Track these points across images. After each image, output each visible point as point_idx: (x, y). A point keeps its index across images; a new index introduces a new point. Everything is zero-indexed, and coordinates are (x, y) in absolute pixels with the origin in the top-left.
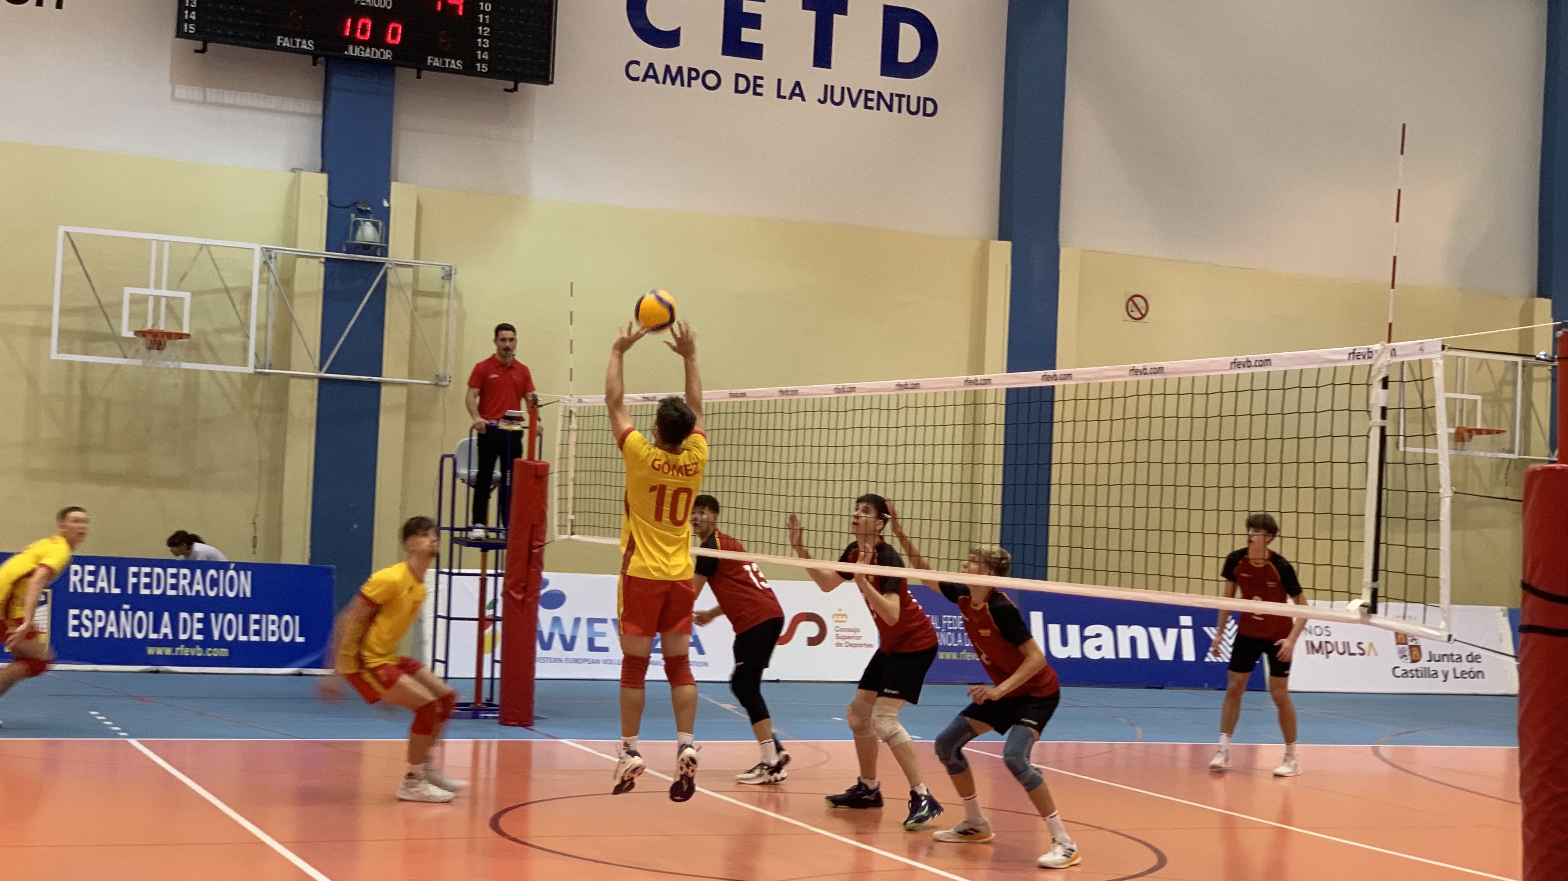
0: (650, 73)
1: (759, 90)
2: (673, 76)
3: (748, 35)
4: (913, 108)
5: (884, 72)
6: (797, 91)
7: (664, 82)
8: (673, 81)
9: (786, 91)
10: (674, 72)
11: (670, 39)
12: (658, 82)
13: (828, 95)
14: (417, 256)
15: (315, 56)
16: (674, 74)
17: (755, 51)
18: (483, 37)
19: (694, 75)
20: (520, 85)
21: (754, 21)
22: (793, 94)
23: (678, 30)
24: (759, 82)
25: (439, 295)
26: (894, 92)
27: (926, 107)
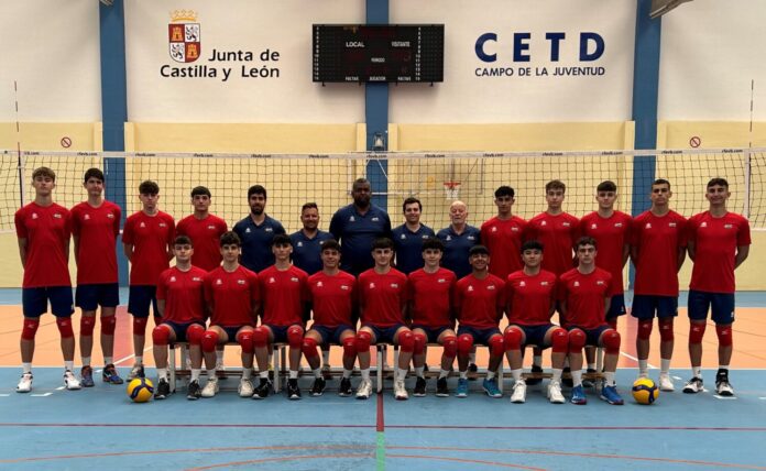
0: (485, 73)
1: (529, 73)
2: (494, 72)
3: (524, 53)
4: (594, 73)
5: (581, 59)
6: (545, 72)
7: (491, 75)
8: (494, 74)
9: (540, 72)
10: (494, 70)
11: (493, 58)
12: (488, 75)
13: (557, 72)
14: (399, 147)
15: (360, 82)
17: (527, 58)
18: (418, 67)
19: (502, 71)
20: (434, 83)
21: (526, 47)
22: (543, 73)
23: (496, 54)
24: (529, 70)
26: (586, 67)
27: (600, 71)
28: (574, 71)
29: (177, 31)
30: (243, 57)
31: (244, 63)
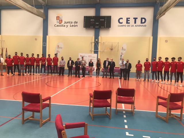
0: (120, 26)
2: (122, 26)
6: (133, 26)
11: (122, 23)
13: (136, 26)
15: (93, 28)
17: (129, 23)
18: (105, 25)
19: (124, 26)
26: (142, 25)
27: (145, 26)
28: (139, 26)
29: (58, 18)
30: (70, 23)
31: (71, 24)
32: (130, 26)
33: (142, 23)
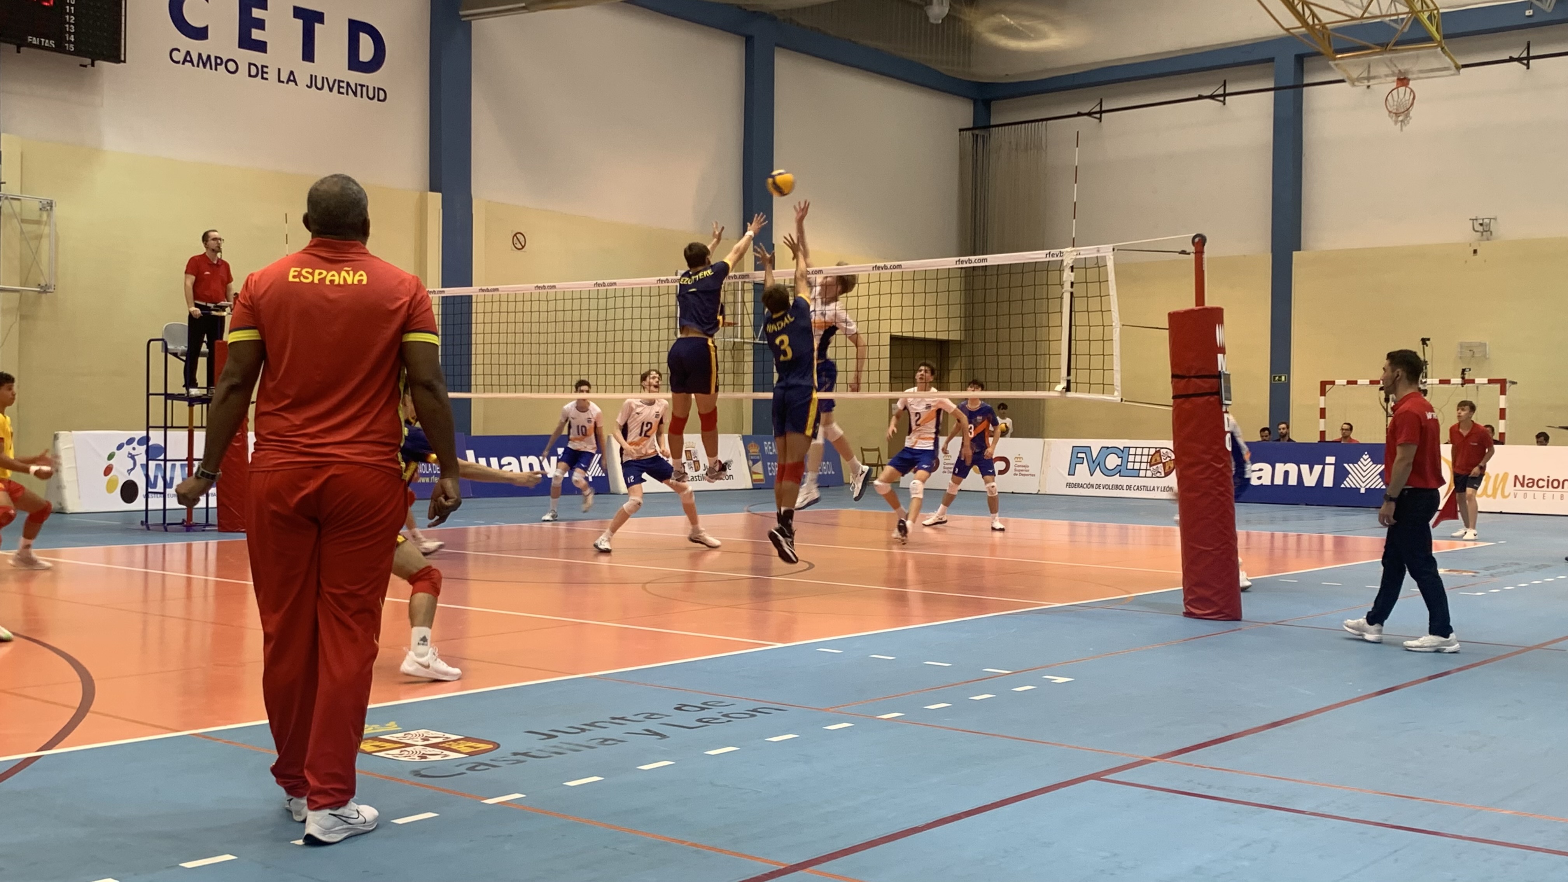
1: (265, 75)
2: (205, 62)
3: (256, 34)
4: (371, 96)
5: (350, 68)
6: (292, 78)
7: (198, 66)
8: (204, 66)
9: (284, 77)
10: (205, 58)
11: (201, 34)
12: (193, 65)
14: (21, 192)
16: (205, 61)
17: (261, 46)
18: (70, 24)
19: (219, 62)
20: (97, 63)
21: (260, 24)
22: (289, 80)
23: (207, 27)
24: (265, 70)
25: (38, 222)
26: (358, 83)
27: (379, 95)
28: (339, 86)
32: (272, 75)
33: (355, 64)
